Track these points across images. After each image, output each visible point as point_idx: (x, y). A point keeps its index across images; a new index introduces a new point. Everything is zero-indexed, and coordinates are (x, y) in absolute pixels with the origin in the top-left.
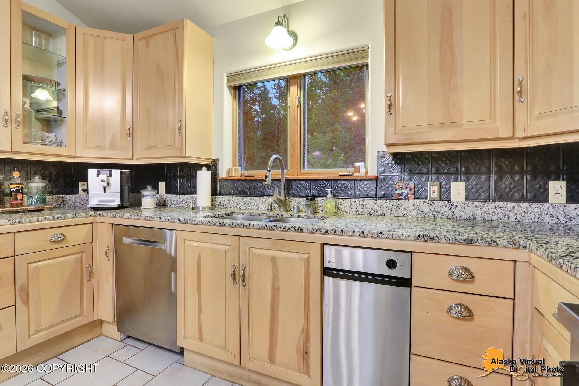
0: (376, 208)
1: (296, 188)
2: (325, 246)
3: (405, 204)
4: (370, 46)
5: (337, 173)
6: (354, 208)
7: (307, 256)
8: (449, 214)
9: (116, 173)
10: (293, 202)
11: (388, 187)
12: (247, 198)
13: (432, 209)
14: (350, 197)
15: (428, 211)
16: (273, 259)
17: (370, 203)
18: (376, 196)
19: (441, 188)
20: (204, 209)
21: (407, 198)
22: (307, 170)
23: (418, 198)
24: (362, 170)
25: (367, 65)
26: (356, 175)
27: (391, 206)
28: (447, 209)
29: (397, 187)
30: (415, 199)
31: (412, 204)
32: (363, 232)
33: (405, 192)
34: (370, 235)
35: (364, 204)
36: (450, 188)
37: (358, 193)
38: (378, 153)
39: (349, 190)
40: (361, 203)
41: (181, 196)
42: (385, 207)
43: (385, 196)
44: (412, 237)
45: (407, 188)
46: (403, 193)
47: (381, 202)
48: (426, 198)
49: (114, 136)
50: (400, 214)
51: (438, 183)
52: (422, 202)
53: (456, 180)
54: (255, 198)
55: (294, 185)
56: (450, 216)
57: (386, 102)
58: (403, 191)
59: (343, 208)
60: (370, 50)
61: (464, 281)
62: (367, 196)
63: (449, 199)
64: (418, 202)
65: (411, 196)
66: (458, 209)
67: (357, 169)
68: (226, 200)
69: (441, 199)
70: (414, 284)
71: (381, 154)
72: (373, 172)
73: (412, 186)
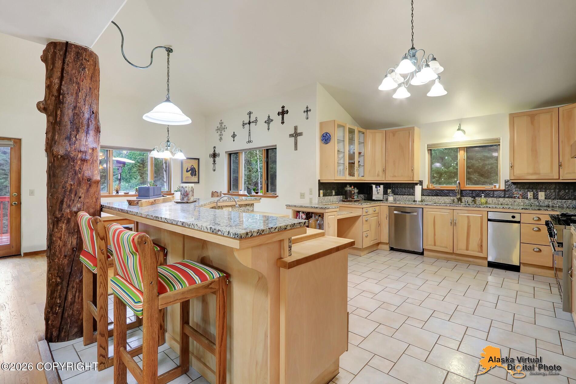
0: (504, 202)
1: (464, 193)
2: (489, 212)
3: (518, 200)
4: (501, 138)
5: (484, 188)
6: (494, 201)
7: (481, 215)
8: (538, 204)
9: (382, 186)
10: (463, 199)
11: (510, 194)
12: (439, 197)
13: (530, 202)
14: (492, 197)
15: (528, 203)
16: (468, 217)
17: (501, 200)
18: (504, 197)
19: (534, 194)
20: (419, 201)
21: (519, 198)
22: (468, 186)
23: (524, 198)
24: (497, 187)
25: (500, 145)
26: (494, 189)
27: (511, 201)
28: (537, 202)
29: (514, 194)
30: (522, 198)
31: (521, 201)
32: (503, 207)
33: (518, 196)
34: (506, 208)
35: (498, 200)
36: (538, 194)
37: (495, 196)
38: (505, 180)
39: (491, 194)
40: (497, 200)
41: (401, 196)
42: (509, 201)
43: (508, 197)
44: (520, 209)
45: (518, 194)
46: (517, 196)
47: (506, 199)
48: (527, 198)
49: (379, 171)
50: (516, 204)
51: (533, 192)
52: (526, 199)
53: (541, 191)
54: (443, 197)
55: (463, 192)
56: (538, 205)
57: (510, 165)
58: (517, 195)
59: (488, 202)
60: (501, 140)
61: (538, 220)
62: (500, 197)
63: (538, 199)
64: (524, 199)
65: (521, 197)
66: (541, 202)
67: (495, 186)
68: (427, 198)
69: (534, 199)
70: (521, 222)
71: (507, 181)
72: (503, 187)
73: (521, 193)
